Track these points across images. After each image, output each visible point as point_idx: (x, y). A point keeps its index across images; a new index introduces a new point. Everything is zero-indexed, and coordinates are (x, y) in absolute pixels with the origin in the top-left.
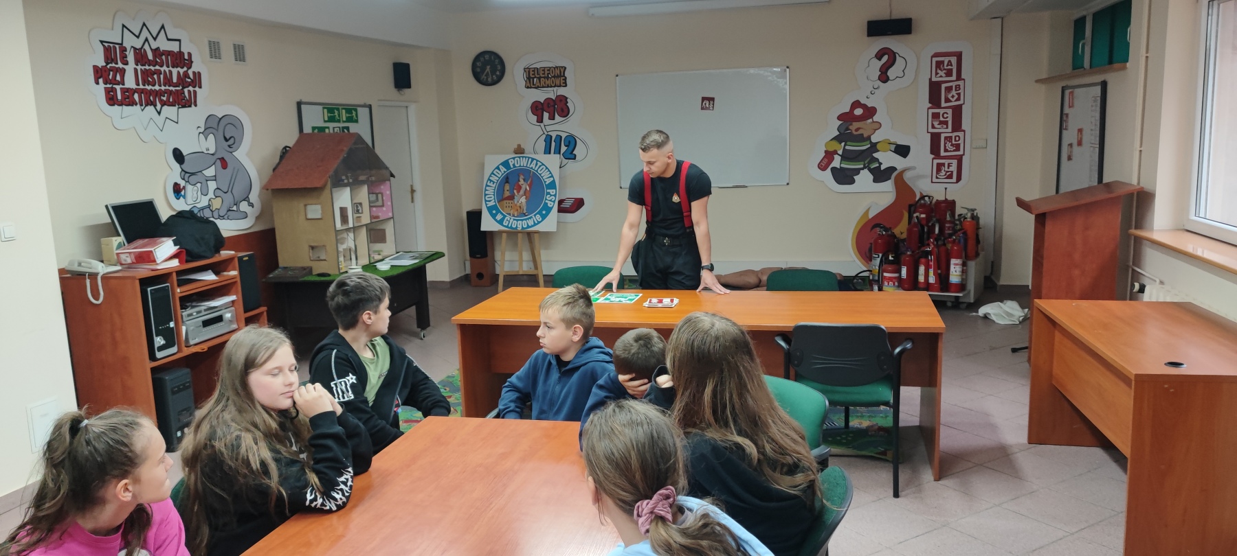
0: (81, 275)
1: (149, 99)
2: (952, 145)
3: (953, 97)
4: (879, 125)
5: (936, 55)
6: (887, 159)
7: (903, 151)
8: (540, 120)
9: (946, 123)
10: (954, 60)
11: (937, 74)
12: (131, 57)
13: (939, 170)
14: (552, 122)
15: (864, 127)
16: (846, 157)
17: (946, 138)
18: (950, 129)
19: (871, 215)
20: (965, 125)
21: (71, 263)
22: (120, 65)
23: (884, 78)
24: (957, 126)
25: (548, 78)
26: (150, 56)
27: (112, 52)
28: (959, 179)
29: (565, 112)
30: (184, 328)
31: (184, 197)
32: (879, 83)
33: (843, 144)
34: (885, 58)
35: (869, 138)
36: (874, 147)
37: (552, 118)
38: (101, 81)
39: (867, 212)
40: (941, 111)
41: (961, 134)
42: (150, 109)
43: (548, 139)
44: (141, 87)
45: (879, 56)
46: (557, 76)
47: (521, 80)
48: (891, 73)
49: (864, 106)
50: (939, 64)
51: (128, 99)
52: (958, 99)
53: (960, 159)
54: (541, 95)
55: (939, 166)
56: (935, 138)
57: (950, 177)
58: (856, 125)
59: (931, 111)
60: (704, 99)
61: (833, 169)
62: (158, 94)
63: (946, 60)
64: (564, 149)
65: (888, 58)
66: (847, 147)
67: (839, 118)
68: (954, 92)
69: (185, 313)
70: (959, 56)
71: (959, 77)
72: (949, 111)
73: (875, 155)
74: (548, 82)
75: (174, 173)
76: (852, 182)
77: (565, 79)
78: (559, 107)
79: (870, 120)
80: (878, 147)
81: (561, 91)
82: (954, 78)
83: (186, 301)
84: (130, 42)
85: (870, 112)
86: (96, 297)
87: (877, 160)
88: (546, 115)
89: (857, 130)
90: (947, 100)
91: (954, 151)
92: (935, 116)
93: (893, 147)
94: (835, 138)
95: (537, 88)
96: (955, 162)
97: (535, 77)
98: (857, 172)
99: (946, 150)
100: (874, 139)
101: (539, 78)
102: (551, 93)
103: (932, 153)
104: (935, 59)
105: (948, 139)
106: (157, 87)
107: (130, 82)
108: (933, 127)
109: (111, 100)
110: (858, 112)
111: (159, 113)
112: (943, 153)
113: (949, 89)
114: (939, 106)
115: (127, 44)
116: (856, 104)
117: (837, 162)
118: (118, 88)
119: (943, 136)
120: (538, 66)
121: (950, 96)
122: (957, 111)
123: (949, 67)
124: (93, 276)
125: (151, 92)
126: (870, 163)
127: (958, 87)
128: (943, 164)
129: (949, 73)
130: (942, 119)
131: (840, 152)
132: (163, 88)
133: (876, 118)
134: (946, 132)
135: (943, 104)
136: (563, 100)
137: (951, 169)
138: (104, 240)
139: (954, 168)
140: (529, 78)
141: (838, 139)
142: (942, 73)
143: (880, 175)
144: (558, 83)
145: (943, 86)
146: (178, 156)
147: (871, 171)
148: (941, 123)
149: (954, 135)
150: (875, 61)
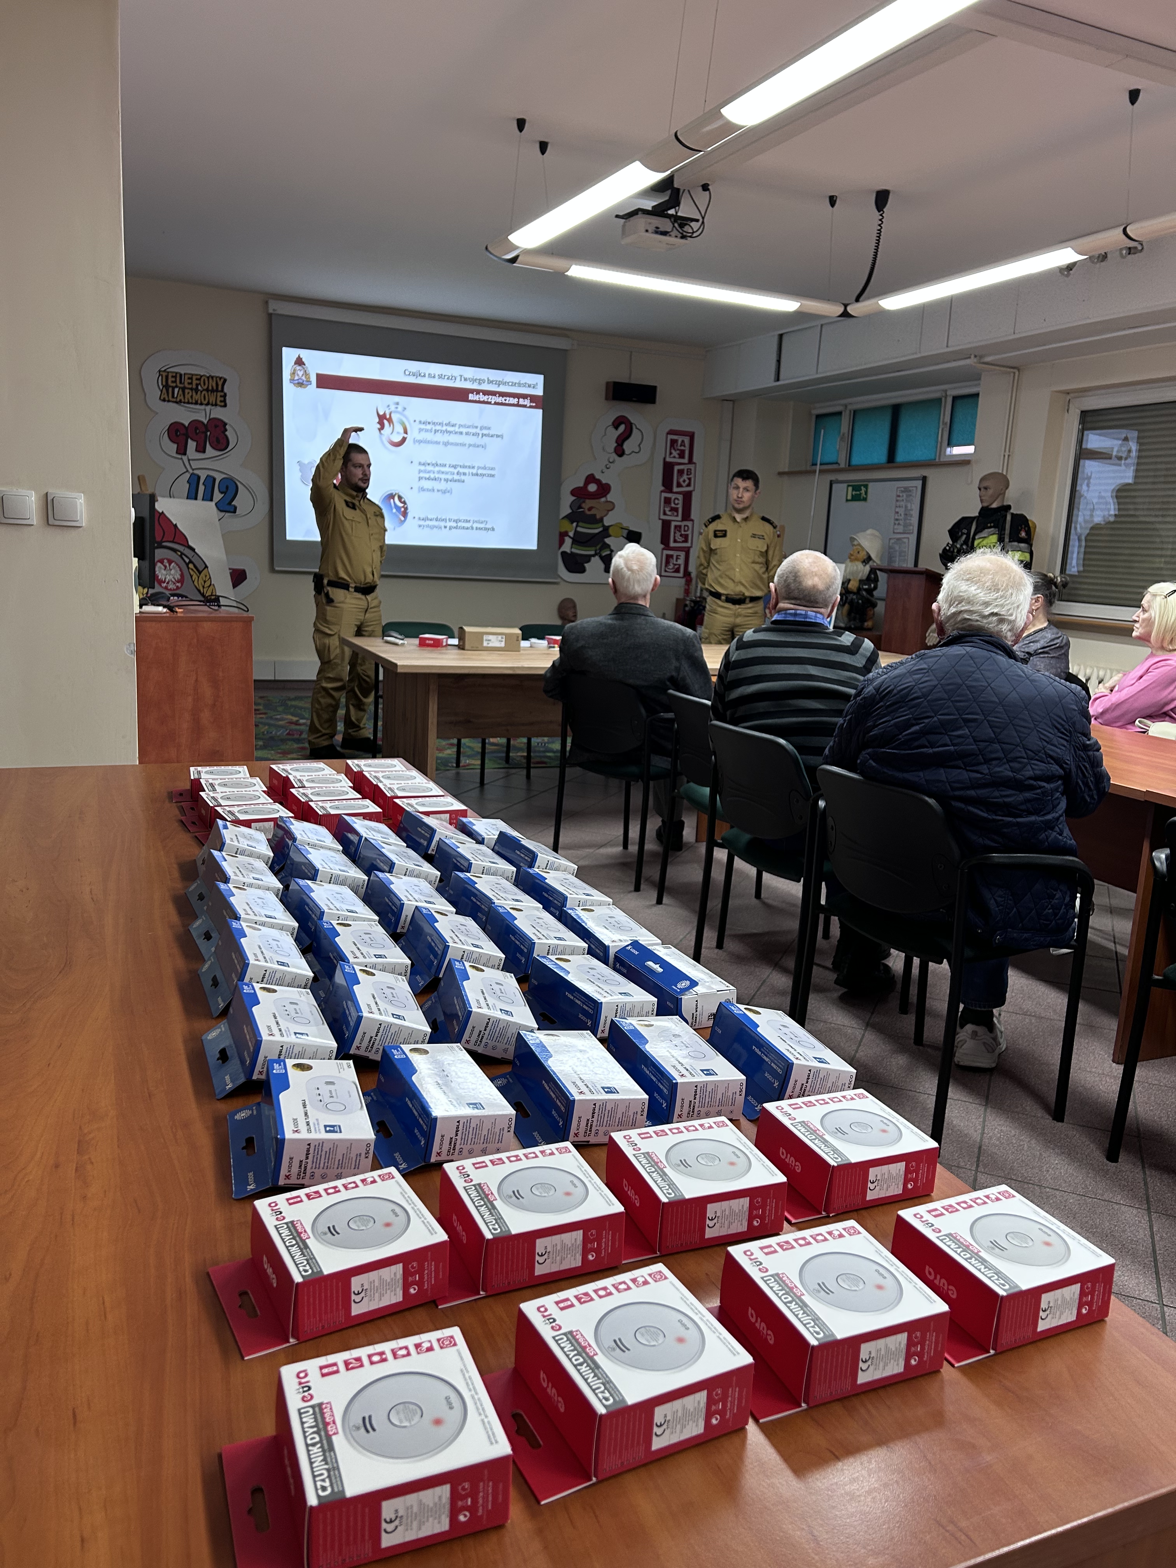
2: (681, 535)
3: (684, 481)
4: (612, 506)
5: (671, 432)
7: (634, 538)
8: (182, 451)
9: (676, 510)
10: (687, 440)
11: (671, 453)
13: (667, 563)
14: (201, 456)
15: (597, 506)
16: (579, 540)
17: (676, 527)
18: (679, 518)
20: (694, 513)
23: (620, 452)
24: (687, 514)
25: (197, 390)
28: (686, 574)
29: (222, 444)
32: (614, 455)
33: (575, 524)
34: (622, 428)
35: (601, 520)
36: (606, 531)
37: (201, 449)
40: (673, 496)
41: (689, 524)
43: (194, 481)
45: (616, 425)
46: (213, 390)
47: (154, 389)
48: (627, 446)
49: (598, 482)
50: (673, 442)
52: (689, 485)
53: (687, 551)
54: (185, 415)
55: (669, 557)
56: (666, 525)
57: (678, 571)
58: (588, 503)
59: (664, 495)
61: (564, 554)
63: (680, 439)
64: (217, 496)
65: (625, 429)
66: (579, 529)
67: (573, 493)
68: (685, 477)
70: (692, 436)
71: (691, 461)
72: (680, 497)
73: (607, 540)
74: (196, 397)
76: (582, 570)
77: (224, 397)
78: (213, 436)
79: (603, 499)
80: (611, 531)
81: (218, 413)
82: (686, 460)
85: (604, 489)
87: (608, 546)
88: (192, 445)
89: (590, 509)
90: (679, 485)
91: (683, 542)
92: (667, 501)
93: (625, 533)
94: (567, 517)
95: (179, 402)
96: (682, 555)
97: (176, 387)
98: (588, 558)
99: (675, 541)
100: (607, 522)
101: (183, 389)
102: (202, 414)
103: (662, 543)
104: (670, 437)
105: (678, 528)
108: (665, 514)
110: (592, 488)
112: (672, 544)
113: (681, 472)
114: (671, 491)
116: (591, 479)
117: (567, 547)
119: (673, 524)
120: (181, 371)
121: (681, 480)
123: (682, 448)
126: (601, 549)
127: (689, 472)
128: (672, 556)
129: (682, 455)
130: (673, 505)
131: (571, 534)
133: (610, 497)
134: (676, 520)
135: (675, 489)
136: (219, 426)
137: (679, 562)
139: (681, 561)
140: (166, 386)
141: (571, 518)
142: (675, 453)
144: (212, 400)
145: (676, 468)
147: (601, 558)
148: (672, 509)
149: (683, 524)
150: (612, 429)
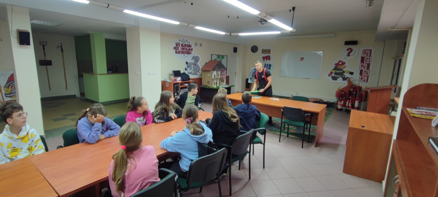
0: (165, 82)
1: (183, 53)
2: (366, 73)
3: (368, 61)
4: (346, 67)
6: (347, 75)
7: (352, 73)
8: (264, 60)
10: (369, 52)
11: (364, 55)
12: (180, 45)
15: (341, 67)
16: (336, 74)
17: (364, 71)
18: (366, 69)
19: (341, 88)
20: (371, 68)
21: (164, 80)
22: (178, 47)
23: (348, 55)
24: (368, 68)
26: (184, 45)
27: (177, 44)
28: (367, 81)
30: (181, 93)
31: (187, 70)
32: (347, 56)
33: (335, 71)
34: (349, 50)
35: (343, 70)
36: (344, 72)
37: (266, 60)
38: (175, 49)
39: (340, 87)
40: (364, 64)
41: (369, 70)
42: (183, 54)
44: (182, 50)
45: (348, 50)
46: (269, 51)
47: (261, 52)
48: (351, 54)
49: (342, 62)
50: (365, 53)
51: (179, 53)
52: (369, 61)
53: (368, 77)
54: (265, 55)
55: (362, 78)
56: (361, 71)
57: (365, 81)
59: (361, 64)
60: (301, 58)
61: (332, 77)
62: (185, 52)
63: (367, 51)
64: (268, 67)
65: (350, 50)
66: (336, 72)
67: (335, 64)
68: (368, 60)
69: (181, 90)
70: (371, 51)
71: (370, 56)
72: (366, 64)
74: (267, 52)
75: (186, 66)
76: (336, 80)
77: (270, 52)
78: (268, 58)
79: (343, 66)
80: (345, 72)
81: (269, 55)
82: (369, 56)
83: (181, 88)
84: (181, 43)
85: (343, 63)
86: (167, 86)
87: (344, 75)
88: (265, 59)
89: (340, 67)
90: (366, 62)
92: (362, 65)
93: (349, 72)
94: (333, 69)
95: (264, 53)
96: (366, 77)
97: (264, 51)
98: (338, 78)
99: (364, 74)
100: (344, 70)
102: (267, 55)
103: (360, 74)
104: (363, 51)
105: (365, 71)
106: (184, 51)
107: (180, 50)
108: (361, 68)
109: (176, 52)
110: (340, 63)
111: (184, 55)
112: (363, 75)
113: (367, 59)
115: (180, 43)
116: (340, 61)
117: (333, 75)
118: (178, 51)
120: (265, 49)
121: (367, 61)
122: (369, 65)
123: (368, 53)
124: (167, 82)
125: (183, 51)
126: (342, 76)
127: (369, 59)
128: (363, 78)
129: (367, 55)
130: (364, 66)
131: (334, 72)
132: (185, 51)
133: (345, 65)
134: (364, 70)
135: (365, 62)
137: (365, 79)
138: (171, 76)
139: (366, 79)
141: (334, 69)
143: (344, 79)
145: (365, 58)
146: (187, 63)
147: (342, 78)
149: (367, 70)
150: (347, 51)
